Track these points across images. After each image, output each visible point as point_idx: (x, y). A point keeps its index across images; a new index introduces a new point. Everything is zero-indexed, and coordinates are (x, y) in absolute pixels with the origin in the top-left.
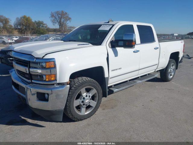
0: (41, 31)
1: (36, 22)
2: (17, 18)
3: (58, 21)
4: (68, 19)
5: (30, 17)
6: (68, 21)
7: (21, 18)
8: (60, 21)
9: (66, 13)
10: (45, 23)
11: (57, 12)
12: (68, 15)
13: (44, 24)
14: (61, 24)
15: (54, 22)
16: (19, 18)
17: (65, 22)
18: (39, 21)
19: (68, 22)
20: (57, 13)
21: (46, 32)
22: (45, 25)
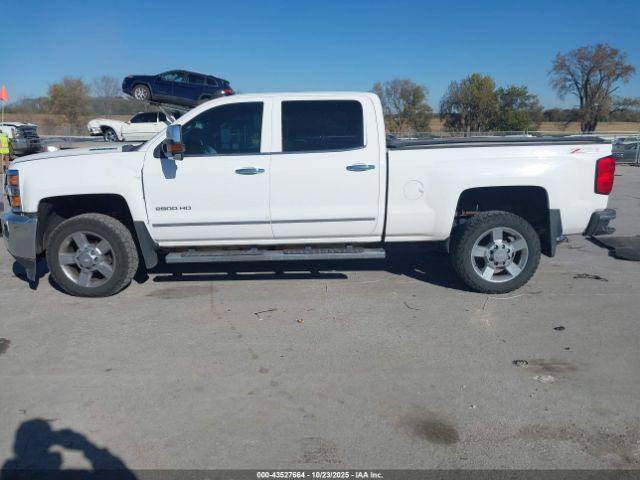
0: (512, 121)
1: (502, 91)
2: (452, 84)
3: (576, 83)
4: (617, 72)
5: (492, 77)
6: (620, 78)
7: (464, 82)
8: (587, 82)
9: (615, 52)
10: (530, 92)
11: (579, 51)
12: (621, 58)
13: (528, 97)
14: (588, 93)
15: (563, 87)
16: (459, 82)
17: (604, 85)
18: (513, 88)
19: (619, 83)
20: (580, 56)
21: (526, 123)
22: (532, 101)
